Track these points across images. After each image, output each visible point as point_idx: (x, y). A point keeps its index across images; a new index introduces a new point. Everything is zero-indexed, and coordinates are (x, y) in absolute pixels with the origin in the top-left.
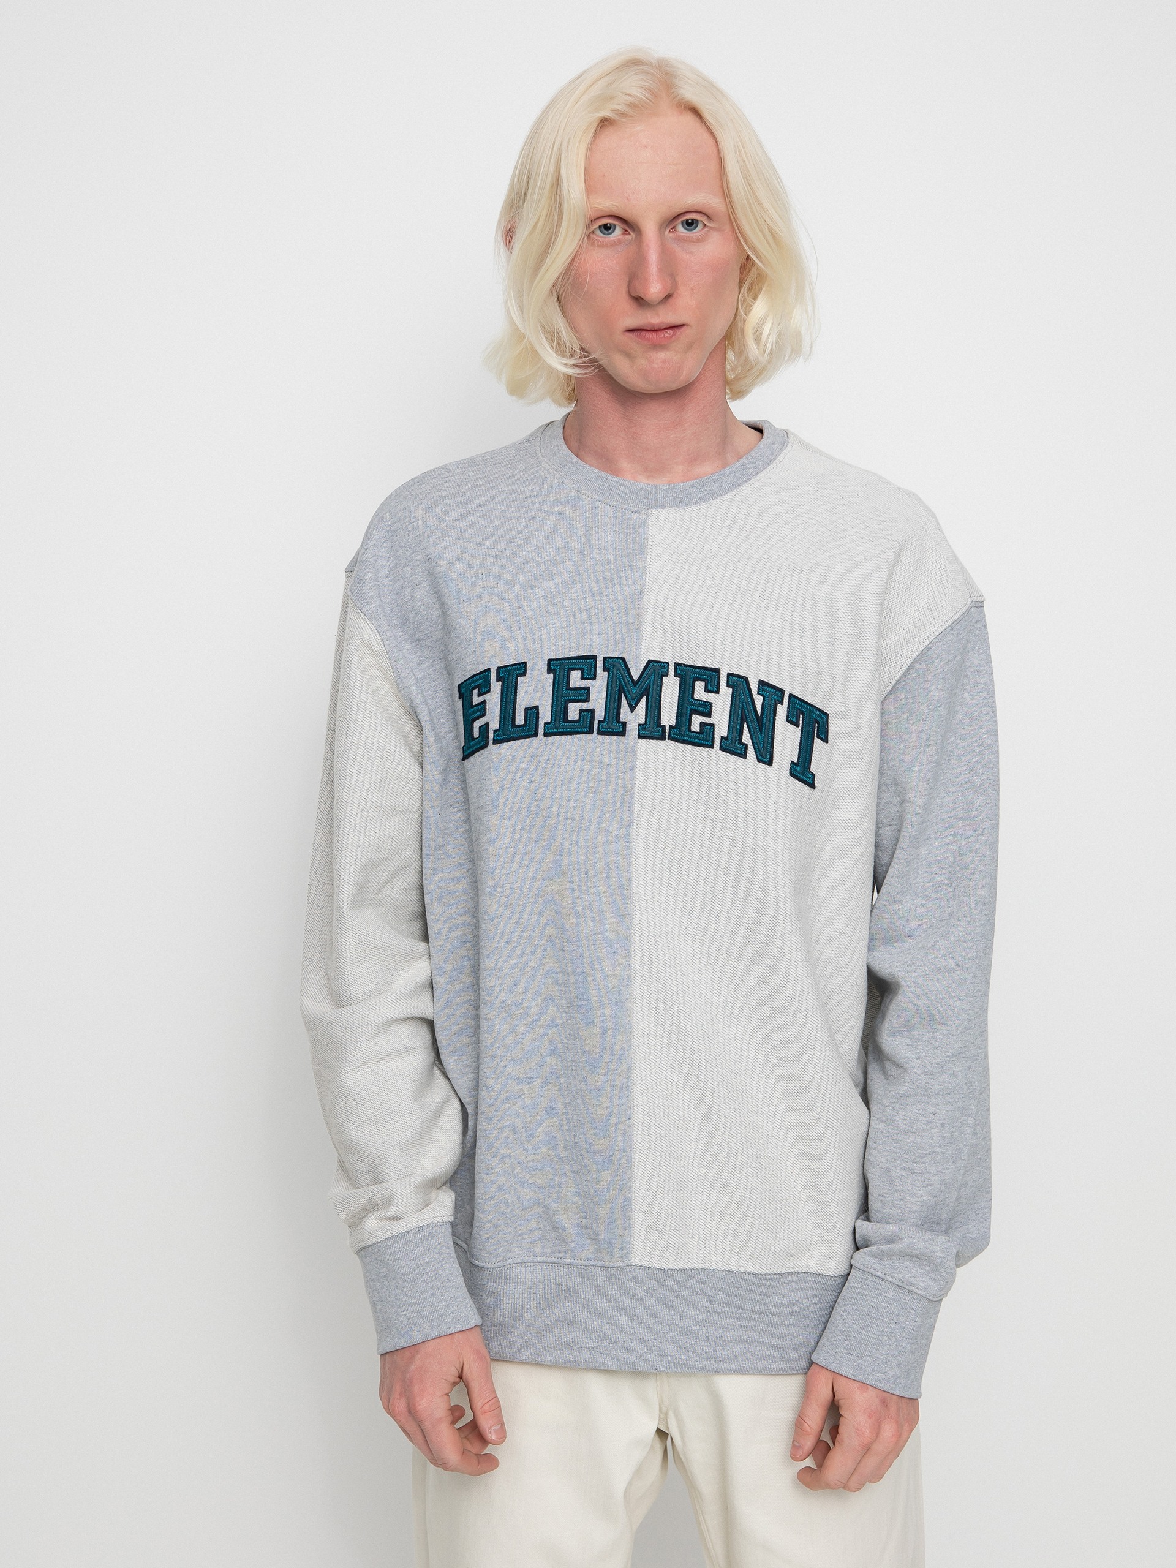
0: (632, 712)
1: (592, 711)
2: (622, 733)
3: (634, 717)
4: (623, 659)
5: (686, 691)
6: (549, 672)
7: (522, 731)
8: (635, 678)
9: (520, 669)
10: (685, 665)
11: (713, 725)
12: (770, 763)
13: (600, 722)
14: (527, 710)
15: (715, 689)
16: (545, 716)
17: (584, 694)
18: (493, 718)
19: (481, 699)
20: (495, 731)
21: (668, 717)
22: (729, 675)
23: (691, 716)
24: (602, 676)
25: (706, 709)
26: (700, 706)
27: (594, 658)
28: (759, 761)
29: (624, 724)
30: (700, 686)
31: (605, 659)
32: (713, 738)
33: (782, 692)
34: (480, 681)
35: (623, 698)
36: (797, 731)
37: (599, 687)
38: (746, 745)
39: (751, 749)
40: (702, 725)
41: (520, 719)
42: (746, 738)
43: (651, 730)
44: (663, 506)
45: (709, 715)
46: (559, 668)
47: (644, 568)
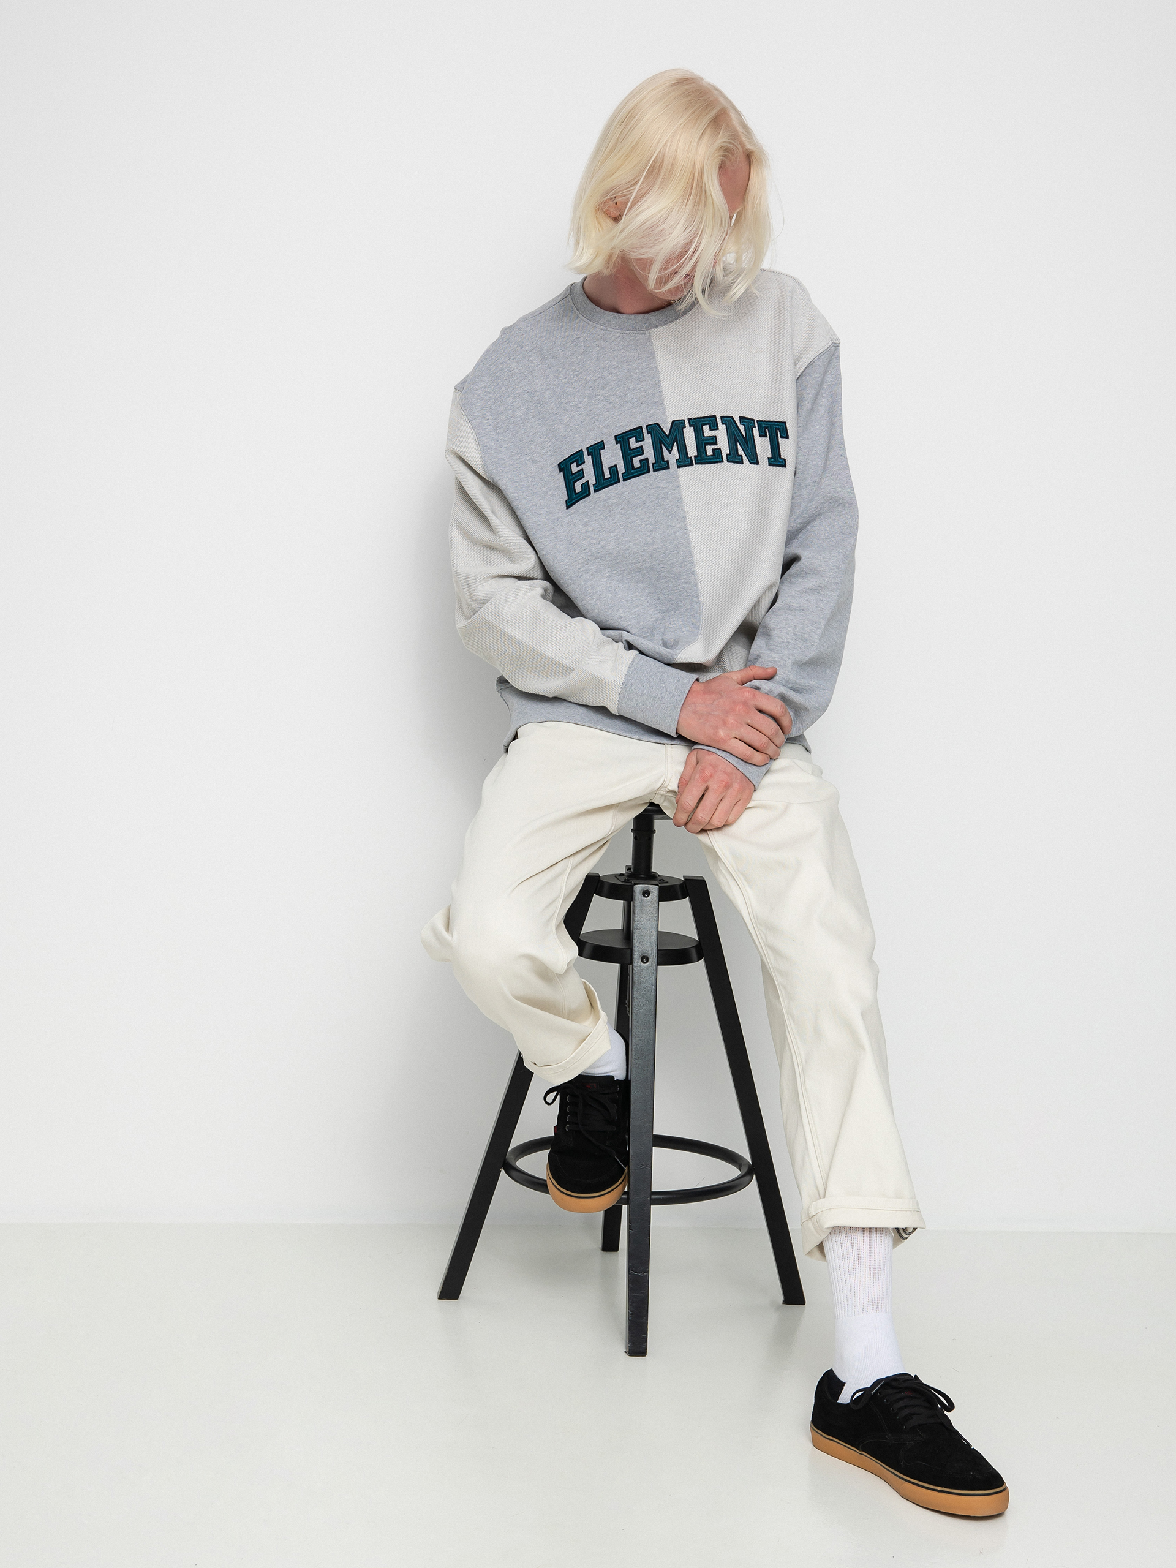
0: (670, 453)
1: (647, 459)
2: (668, 467)
3: (672, 456)
4: (657, 424)
5: (698, 433)
6: (617, 444)
7: (610, 481)
8: (667, 433)
9: (601, 445)
10: (695, 419)
11: (720, 449)
12: (757, 463)
13: (653, 464)
14: (610, 468)
15: (716, 428)
16: (621, 469)
17: (640, 451)
18: (590, 477)
19: (580, 468)
20: (594, 485)
21: (692, 452)
22: (722, 417)
23: (705, 447)
24: (648, 438)
25: (713, 441)
26: (709, 440)
27: (641, 427)
28: (751, 463)
29: (667, 461)
30: (706, 428)
31: (647, 426)
32: (722, 456)
33: (753, 420)
34: (577, 458)
35: (663, 447)
36: (767, 440)
37: (648, 444)
38: (741, 456)
39: (745, 458)
40: (713, 450)
41: (607, 475)
42: (741, 452)
43: (684, 461)
44: (657, 326)
45: (716, 444)
46: (622, 439)
47: (656, 367)
